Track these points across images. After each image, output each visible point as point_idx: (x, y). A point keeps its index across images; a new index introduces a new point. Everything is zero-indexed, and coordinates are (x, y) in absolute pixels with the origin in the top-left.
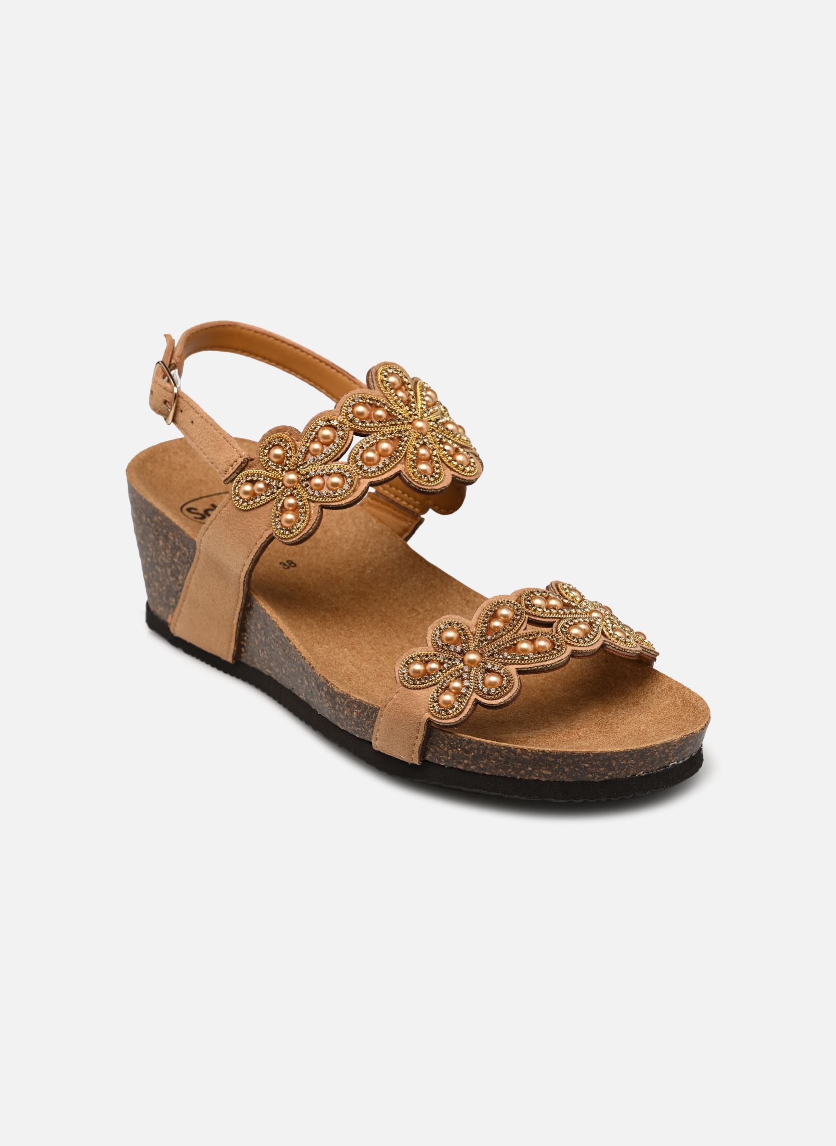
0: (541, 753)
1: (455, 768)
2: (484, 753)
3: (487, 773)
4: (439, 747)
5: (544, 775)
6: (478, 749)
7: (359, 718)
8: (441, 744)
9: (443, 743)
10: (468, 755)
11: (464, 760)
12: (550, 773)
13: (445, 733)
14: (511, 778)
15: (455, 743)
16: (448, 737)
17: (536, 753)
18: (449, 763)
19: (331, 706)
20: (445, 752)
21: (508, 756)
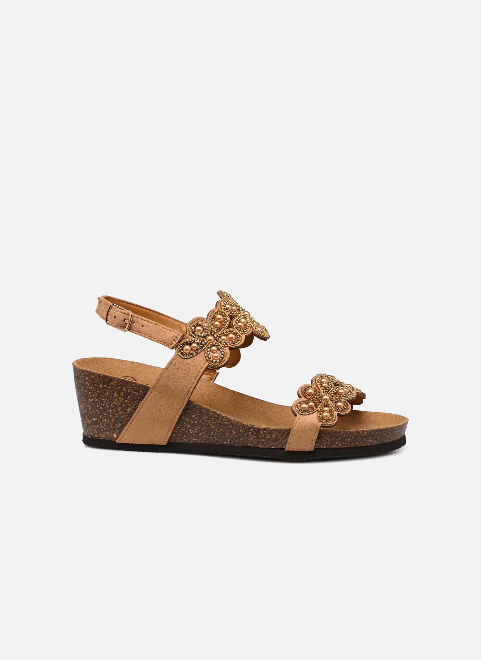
0: (370, 431)
1: (330, 448)
2: (346, 436)
3: (346, 447)
4: (323, 439)
5: (370, 442)
6: (344, 434)
7: (276, 437)
8: (324, 437)
9: (326, 436)
10: (338, 439)
11: (336, 442)
12: (372, 441)
13: (327, 431)
14: (356, 447)
15: (332, 435)
16: (329, 432)
17: (368, 431)
18: (328, 446)
19: (255, 438)
20: (327, 440)
21: (357, 435)
